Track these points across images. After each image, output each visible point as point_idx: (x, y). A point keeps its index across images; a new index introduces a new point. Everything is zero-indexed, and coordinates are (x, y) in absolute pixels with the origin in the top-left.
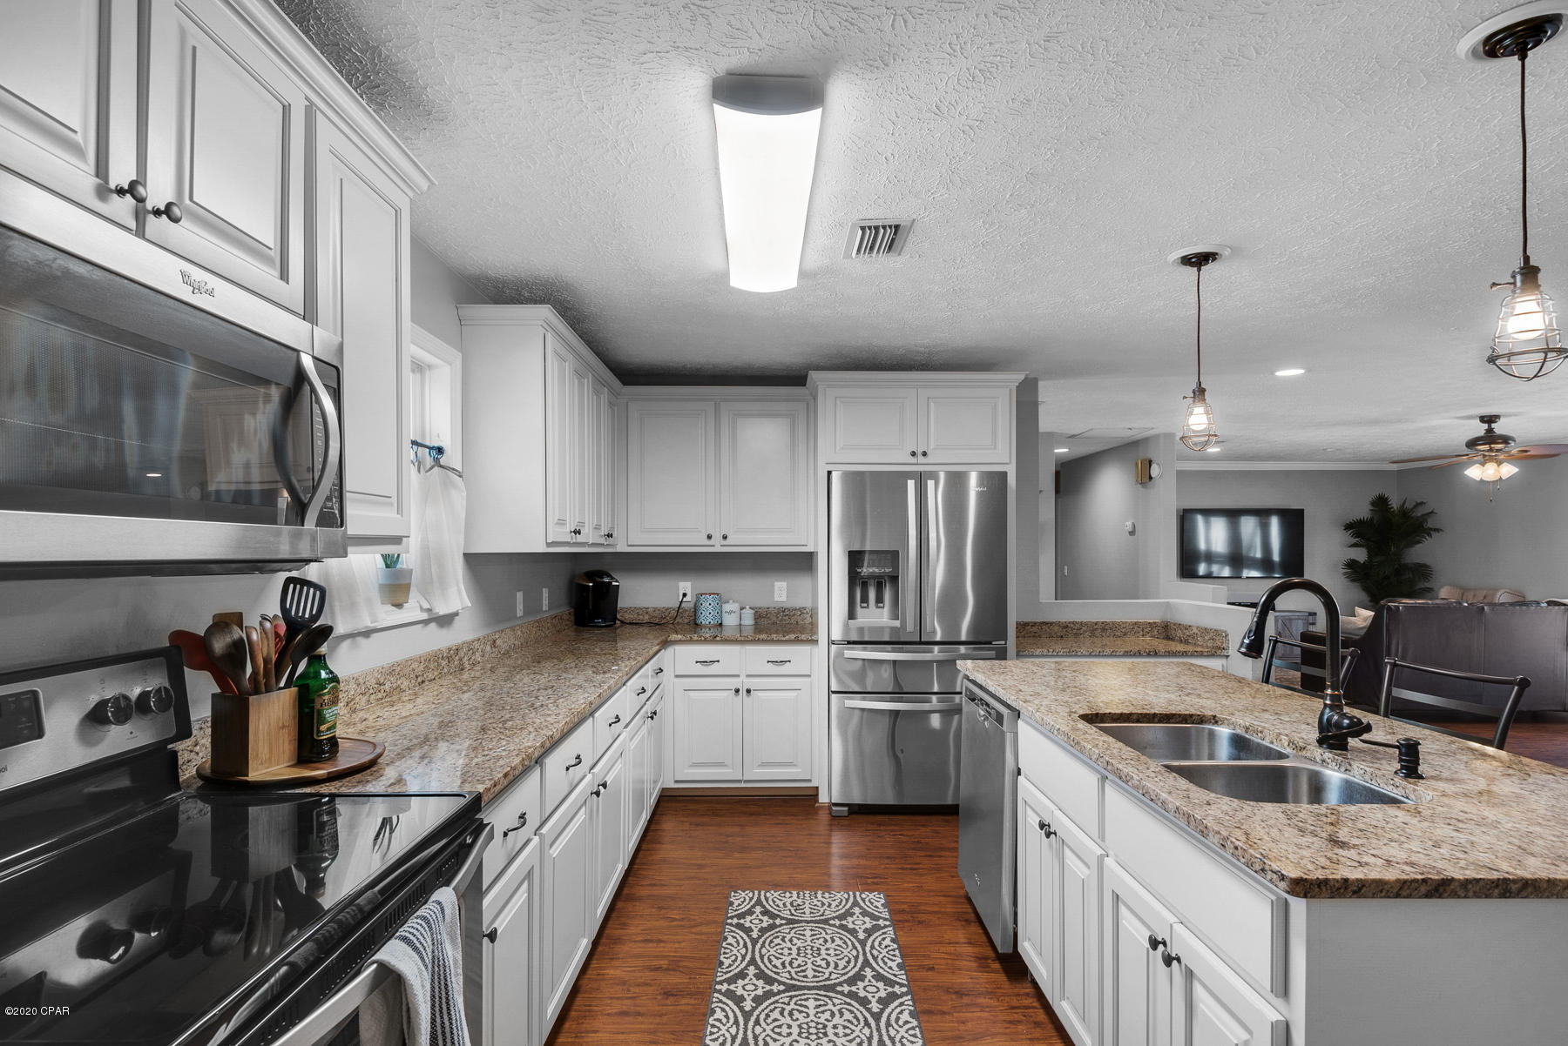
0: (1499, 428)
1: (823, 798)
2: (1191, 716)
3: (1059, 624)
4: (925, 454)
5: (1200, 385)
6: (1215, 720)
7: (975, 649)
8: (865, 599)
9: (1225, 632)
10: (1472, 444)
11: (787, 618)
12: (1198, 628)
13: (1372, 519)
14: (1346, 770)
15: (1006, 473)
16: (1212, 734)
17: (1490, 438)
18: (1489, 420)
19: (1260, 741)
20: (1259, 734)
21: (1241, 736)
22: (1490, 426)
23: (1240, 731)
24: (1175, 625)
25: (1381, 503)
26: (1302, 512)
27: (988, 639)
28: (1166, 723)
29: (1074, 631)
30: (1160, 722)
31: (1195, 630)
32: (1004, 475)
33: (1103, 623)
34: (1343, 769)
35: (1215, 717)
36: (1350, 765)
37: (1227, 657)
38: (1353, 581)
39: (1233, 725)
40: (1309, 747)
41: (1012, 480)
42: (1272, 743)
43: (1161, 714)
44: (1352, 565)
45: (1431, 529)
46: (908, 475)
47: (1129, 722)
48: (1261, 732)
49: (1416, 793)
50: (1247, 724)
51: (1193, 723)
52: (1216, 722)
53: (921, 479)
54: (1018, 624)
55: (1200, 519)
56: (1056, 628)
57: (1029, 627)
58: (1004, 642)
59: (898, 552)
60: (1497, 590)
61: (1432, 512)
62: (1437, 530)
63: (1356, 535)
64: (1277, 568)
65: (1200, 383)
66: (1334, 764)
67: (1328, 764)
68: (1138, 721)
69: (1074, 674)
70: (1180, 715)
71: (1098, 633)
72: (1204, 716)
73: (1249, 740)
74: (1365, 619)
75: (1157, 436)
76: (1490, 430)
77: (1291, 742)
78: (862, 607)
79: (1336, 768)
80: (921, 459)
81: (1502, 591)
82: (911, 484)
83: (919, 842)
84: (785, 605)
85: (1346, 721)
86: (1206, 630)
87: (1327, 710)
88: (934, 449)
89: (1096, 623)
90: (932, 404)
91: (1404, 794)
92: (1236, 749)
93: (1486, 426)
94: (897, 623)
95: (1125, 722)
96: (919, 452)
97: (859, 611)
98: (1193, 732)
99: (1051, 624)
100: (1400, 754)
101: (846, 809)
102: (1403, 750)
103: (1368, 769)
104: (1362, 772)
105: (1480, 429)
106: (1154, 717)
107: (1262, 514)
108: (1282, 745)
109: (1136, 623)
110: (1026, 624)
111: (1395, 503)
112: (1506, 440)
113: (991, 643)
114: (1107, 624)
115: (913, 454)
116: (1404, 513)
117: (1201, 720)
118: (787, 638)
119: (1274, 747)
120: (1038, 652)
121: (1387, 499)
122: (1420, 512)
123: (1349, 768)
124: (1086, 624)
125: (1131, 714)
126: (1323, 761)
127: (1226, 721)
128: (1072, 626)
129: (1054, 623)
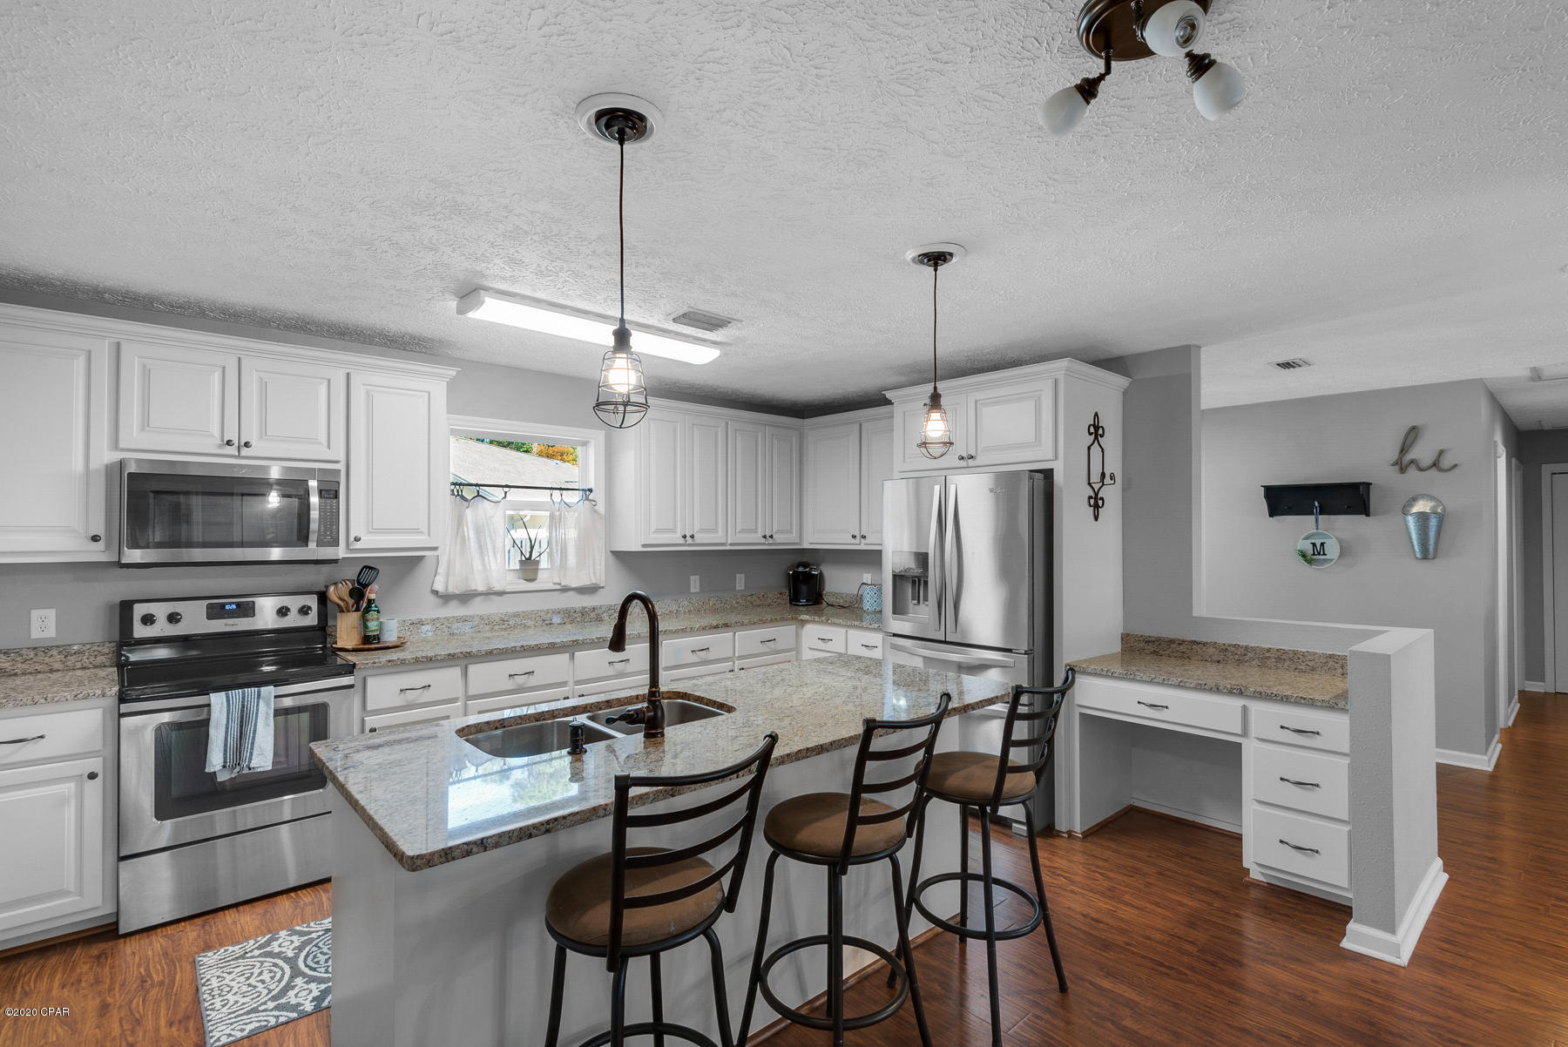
3: (1215, 645)
8: (916, 597)
15: (1052, 470)
33: (1278, 650)
53: (945, 484)
56: (1211, 650)
57: (1174, 646)
71: (1271, 663)
78: (913, 604)
88: (982, 451)
89: (1269, 650)
90: (980, 407)
96: (966, 455)
97: (911, 607)
99: (1205, 644)
109: (1331, 656)
113: (1011, 651)
114: (1285, 652)
124: (1253, 649)
128: (1233, 649)
129: (1207, 643)
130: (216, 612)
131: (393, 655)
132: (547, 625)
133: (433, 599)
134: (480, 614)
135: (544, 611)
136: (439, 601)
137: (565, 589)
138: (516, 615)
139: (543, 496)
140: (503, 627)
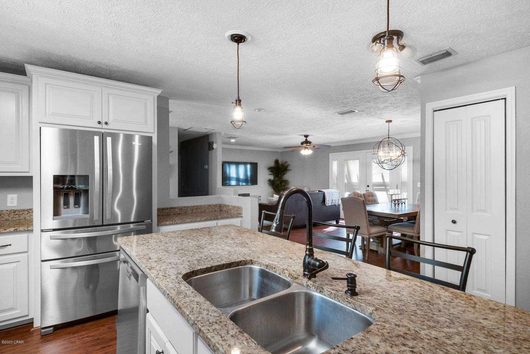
0: (309, 139)
1: (37, 324)
2: (241, 262)
4: (106, 123)
5: (239, 98)
6: (252, 262)
7: (137, 225)
8: (66, 204)
9: (241, 207)
10: (302, 143)
11: (17, 216)
12: (232, 206)
13: (275, 166)
14: (320, 291)
15: (152, 137)
16: (251, 270)
17: (307, 142)
18: (306, 136)
19: (273, 273)
20: (273, 269)
21: (264, 270)
22: (306, 138)
23: (263, 268)
24: (223, 205)
25: (277, 162)
26: (257, 163)
27: (142, 220)
28: (229, 268)
29: (185, 211)
30: (226, 268)
31: (231, 207)
32: (150, 138)
34: (318, 291)
35: (251, 260)
36: (323, 289)
37: (242, 217)
38: (270, 185)
39: (260, 264)
40: (300, 277)
41: (155, 141)
42: (280, 274)
43: (227, 264)
44: (270, 181)
45: (289, 170)
46: (96, 133)
47: (211, 272)
48: (274, 268)
49: (361, 308)
50: (267, 264)
51: (241, 266)
52: (252, 263)
53: (103, 137)
54: (159, 210)
55: (227, 165)
56: (177, 210)
57: (165, 211)
58: (150, 221)
59: (88, 176)
60: (305, 187)
61: (289, 165)
62: (290, 170)
63: (271, 171)
64: (249, 182)
65: (239, 97)
66: (314, 288)
67: (310, 287)
68: (216, 270)
69: (182, 239)
70: (235, 262)
72: (247, 261)
73: (269, 272)
74: (276, 198)
75: (216, 133)
76: (306, 140)
77: (290, 275)
78: (64, 208)
79: (315, 290)
80: (104, 126)
81: (306, 188)
82: (96, 139)
83: (98, 339)
84: (15, 209)
85: (318, 263)
86: (235, 207)
87: (307, 257)
88: (112, 121)
89: (194, 207)
90: (111, 98)
91: (354, 307)
92: (261, 277)
93: (305, 138)
94: (88, 216)
95: (209, 272)
96: (103, 122)
97: (63, 210)
98: (243, 270)
99: (175, 208)
100: (348, 282)
101: (52, 328)
102: (349, 280)
103: (333, 292)
104: (329, 293)
105: (304, 139)
106: (223, 266)
107: (245, 164)
108: (285, 276)
109: (209, 205)
110: (163, 209)
111: (280, 162)
112: (310, 143)
113: (143, 222)
115: (99, 123)
116: (283, 165)
117: (245, 263)
118: (8, 230)
119: (281, 277)
120: (168, 223)
121: (278, 160)
122: (286, 165)
123: (322, 290)
124: (190, 207)
125: (212, 267)
126: (308, 286)
127: (256, 262)
128: (184, 208)
129: (176, 208)
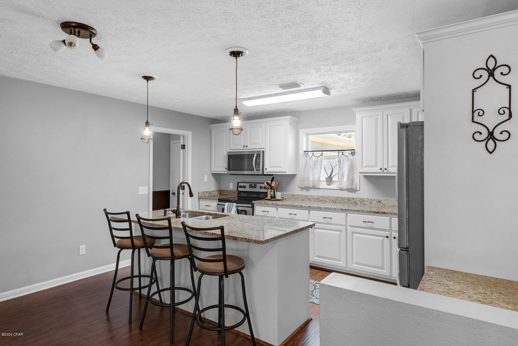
130: (251, 186)
131: (279, 203)
132: (334, 202)
133: (298, 188)
134: (311, 195)
135: (332, 197)
136: (300, 189)
137: (342, 189)
138: (323, 197)
139: (336, 154)
140: (318, 200)
